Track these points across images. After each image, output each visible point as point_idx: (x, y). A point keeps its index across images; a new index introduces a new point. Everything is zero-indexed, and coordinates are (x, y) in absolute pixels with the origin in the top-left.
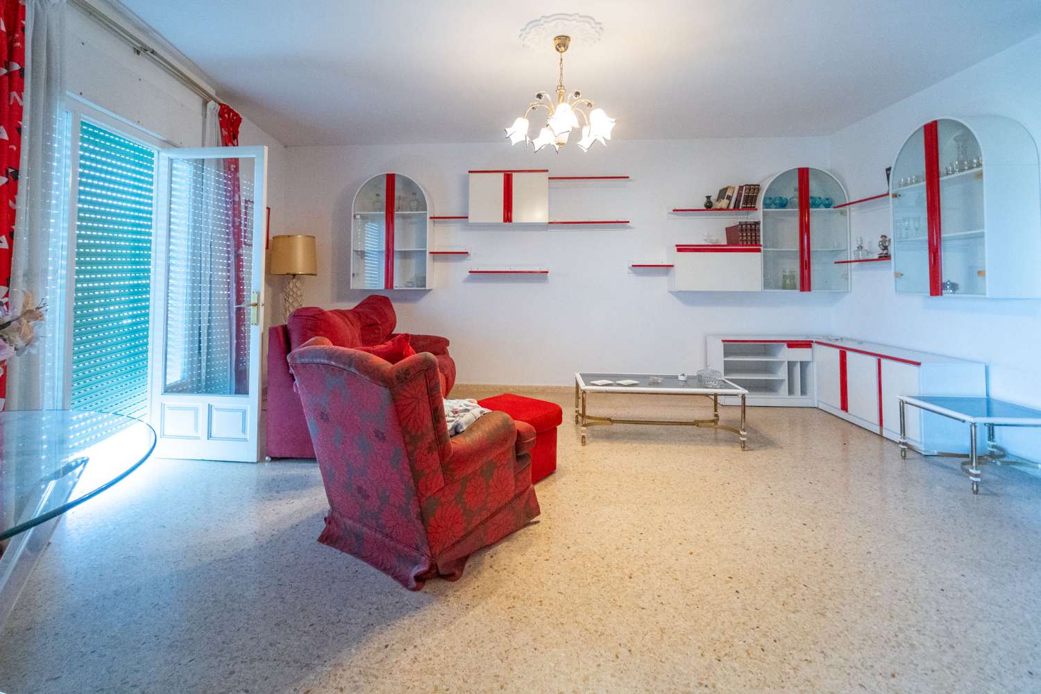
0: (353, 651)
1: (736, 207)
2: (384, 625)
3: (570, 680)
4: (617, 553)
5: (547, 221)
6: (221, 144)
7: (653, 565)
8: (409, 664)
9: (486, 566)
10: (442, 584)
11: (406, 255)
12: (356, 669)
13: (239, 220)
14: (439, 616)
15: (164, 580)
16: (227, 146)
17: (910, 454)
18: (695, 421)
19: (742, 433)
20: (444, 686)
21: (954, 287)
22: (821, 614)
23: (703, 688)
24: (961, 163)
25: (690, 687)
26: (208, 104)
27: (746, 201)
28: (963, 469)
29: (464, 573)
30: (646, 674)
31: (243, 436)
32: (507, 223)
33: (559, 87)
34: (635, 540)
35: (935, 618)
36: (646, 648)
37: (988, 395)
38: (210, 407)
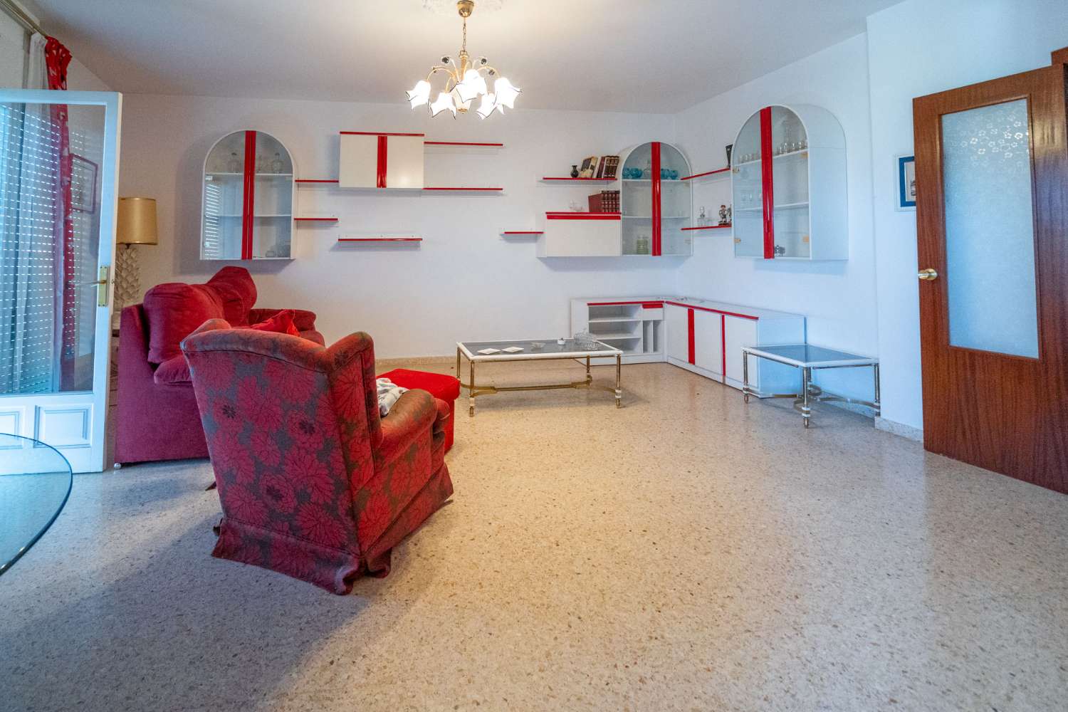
0: (294, 675)
1: (599, 177)
2: (321, 640)
3: (533, 659)
4: (537, 522)
5: (423, 187)
6: (47, 85)
7: (574, 529)
8: (363, 677)
9: (413, 555)
10: (372, 583)
11: (266, 221)
12: (304, 695)
13: (69, 179)
14: (380, 618)
15: (19, 635)
16: (55, 89)
17: (750, 399)
18: (572, 383)
19: (617, 391)
20: (409, 694)
21: (782, 250)
22: (726, 552)
23: (653, 640)
24: (790, 144)
25: (642, 642)
26: (32, 37)
27: (607, 172)
28: (795, 407)
29: (392, 567)
30: (601, 638)
31: (84, 441)
32: (381, 189)
33: (462, 53)
34: (550, 507)
35: (811, 540)
36: (593, 612)
37: (806, 343)
38: (37, 410)
